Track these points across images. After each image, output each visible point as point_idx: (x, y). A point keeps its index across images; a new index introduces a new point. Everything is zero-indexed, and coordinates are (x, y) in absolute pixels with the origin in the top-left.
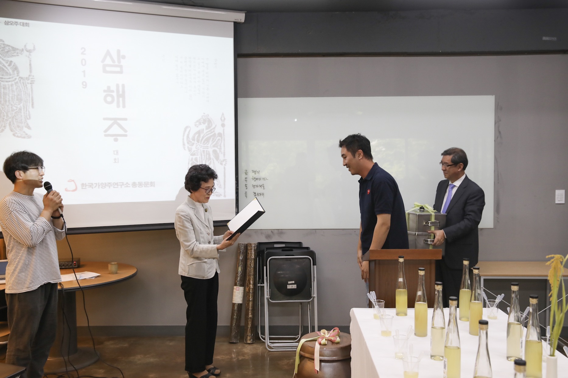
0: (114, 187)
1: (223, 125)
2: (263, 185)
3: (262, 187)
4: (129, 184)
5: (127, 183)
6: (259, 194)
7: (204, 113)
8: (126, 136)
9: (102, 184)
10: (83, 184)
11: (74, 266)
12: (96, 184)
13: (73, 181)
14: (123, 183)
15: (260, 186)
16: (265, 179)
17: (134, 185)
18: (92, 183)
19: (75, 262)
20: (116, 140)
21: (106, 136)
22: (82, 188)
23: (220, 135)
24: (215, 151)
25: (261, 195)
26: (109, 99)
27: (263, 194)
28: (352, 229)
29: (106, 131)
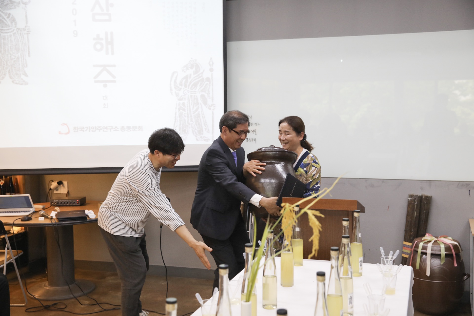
0: (104, 131)
1: (211, 70)
2: (255, 130)
3: (254, 133)
4: (118, 128)
5: (116, 127)
6: (251, 140)
7: (192, 58)
8: (114, 82)
9: (93, 128)
10: (75, 128)
11: (77, 204)
12: (87, 127)
13: (66, 124)
14: (112, 127)
15: (252, 132)
16: (257, 124)
17: (123, 128)
18: (83, 127)
19: (78, 200)
20: (105, 86)
21: (96, 82)
22: (74, 132)
23: (208, 79)
24: (203, 96)
25: (253, 141)
26: (98, 47)
27: (255, 140)
28: (346, 178)
29: (95, 77)
